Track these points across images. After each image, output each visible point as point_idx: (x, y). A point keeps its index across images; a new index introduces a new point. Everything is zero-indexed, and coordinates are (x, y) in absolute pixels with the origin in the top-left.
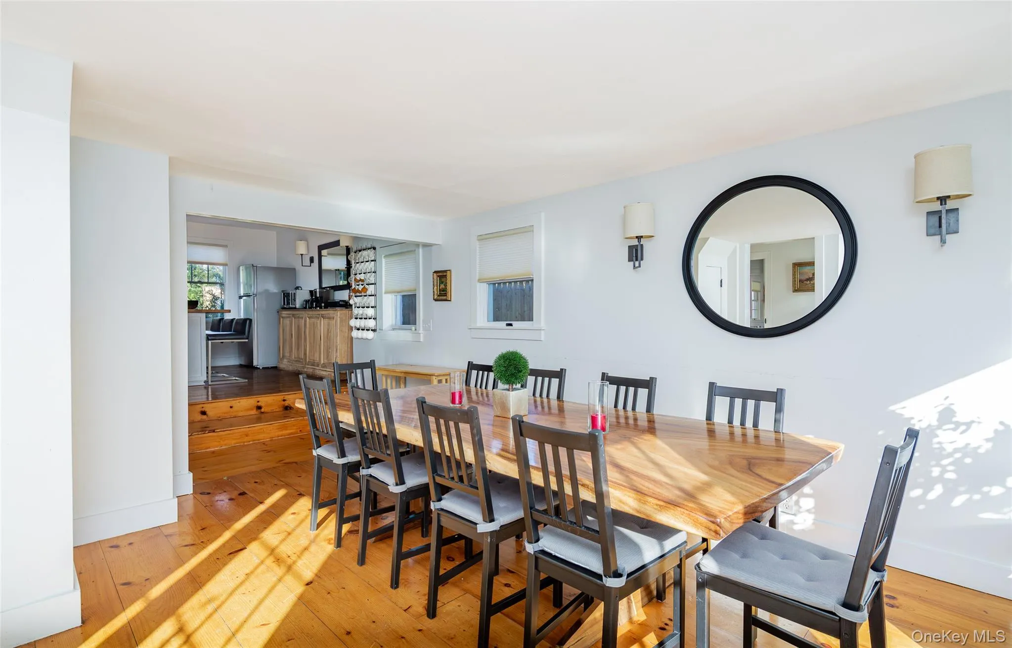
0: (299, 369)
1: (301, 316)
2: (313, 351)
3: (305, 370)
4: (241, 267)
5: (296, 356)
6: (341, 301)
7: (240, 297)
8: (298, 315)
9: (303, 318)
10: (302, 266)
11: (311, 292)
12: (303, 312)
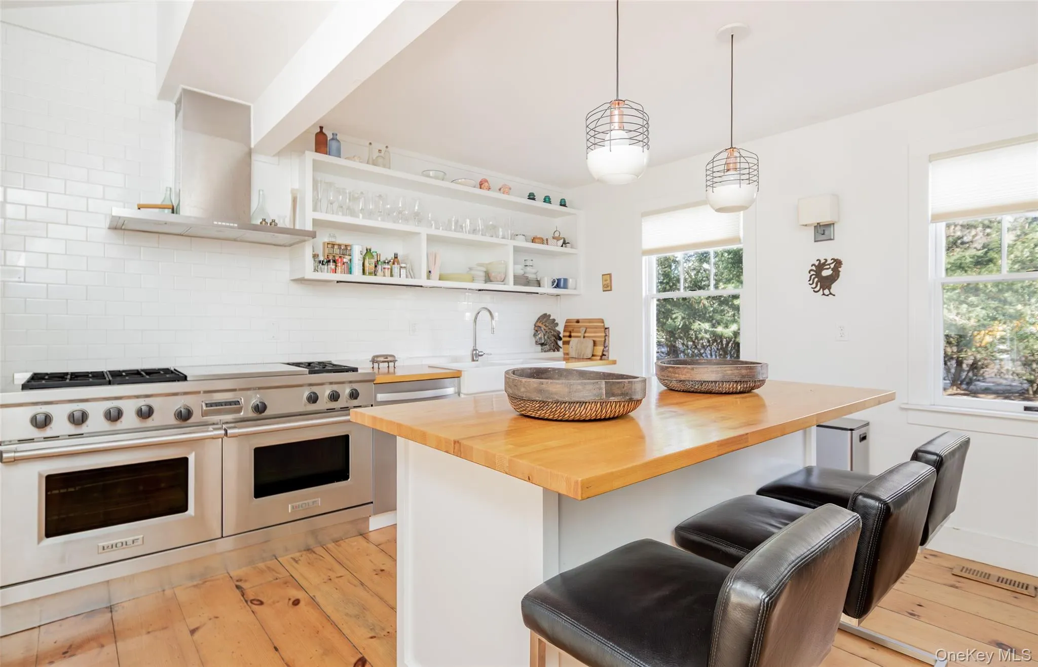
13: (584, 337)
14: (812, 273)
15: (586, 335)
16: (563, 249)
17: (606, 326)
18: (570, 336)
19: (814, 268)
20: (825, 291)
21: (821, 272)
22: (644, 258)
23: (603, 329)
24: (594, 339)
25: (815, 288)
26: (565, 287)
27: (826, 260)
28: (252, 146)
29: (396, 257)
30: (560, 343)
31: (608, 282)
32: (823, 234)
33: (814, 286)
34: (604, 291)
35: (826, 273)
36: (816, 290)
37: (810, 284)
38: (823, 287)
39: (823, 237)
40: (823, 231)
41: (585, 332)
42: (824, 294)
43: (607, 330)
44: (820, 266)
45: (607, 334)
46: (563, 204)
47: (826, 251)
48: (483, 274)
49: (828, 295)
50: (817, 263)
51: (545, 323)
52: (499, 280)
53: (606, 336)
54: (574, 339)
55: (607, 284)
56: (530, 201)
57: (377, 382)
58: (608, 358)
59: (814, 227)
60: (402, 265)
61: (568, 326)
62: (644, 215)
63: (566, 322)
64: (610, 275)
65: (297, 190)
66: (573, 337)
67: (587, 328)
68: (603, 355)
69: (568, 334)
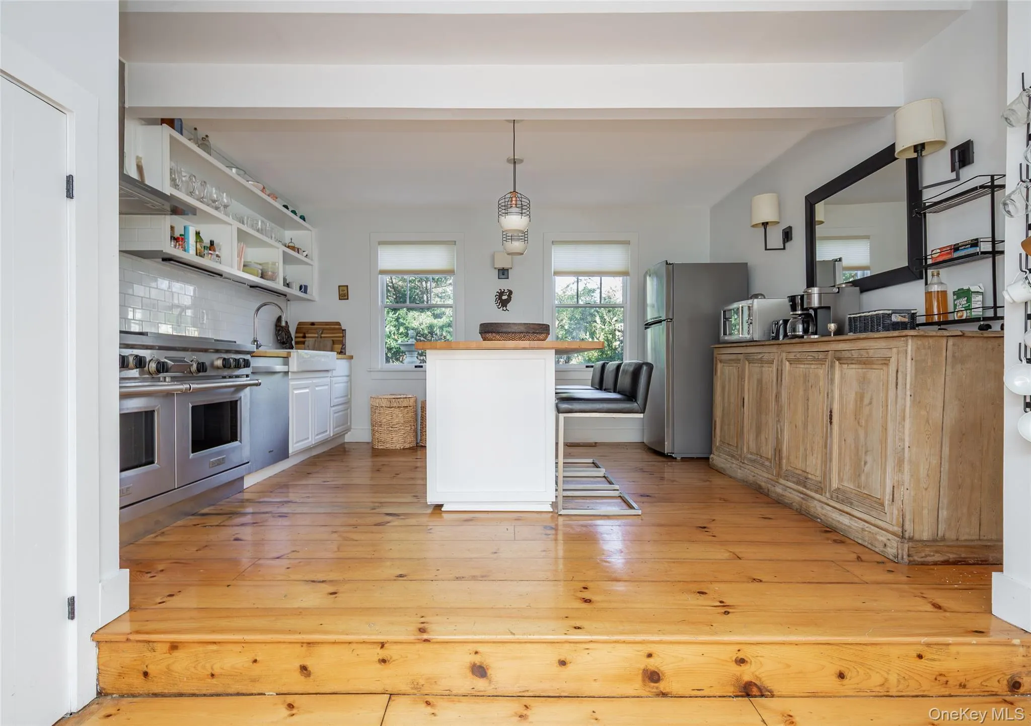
0: (763, 484)
1: (766, 357)
2: (802, 449)
3: (779, 490)
4: (648, 278)
5: (754, 450)
6: (895, 312)
7: (648, 325)
8: (760, 356)
9: (772, 362)
10: (766, 249)
11: (792, 299)
12: (774, 349)
13: (321, 337)
14: (497, 297)
15: (323, 336)
16: (307, 260)
17: (343, 328)
18: (304, 337)
20: (504, 308)
21: (501, 297)
22: (380, 276)
23: (341, 331)
24: (332, 339)
26: (306, 292)
27: (504, 290)
29: (212, 243)
30: (293, 343)
31: (346, 291)
32: (504, 275)
33: (498, 304)
34: (340, 299)
35: (504, 297)
36: (499, 307)
38: (503, 306)
40: (503, 273)
41: (322, 333)
42: (503, 310)
43: (344, 331)
44: (501, 293)
46: (303, 218)
47: (504, 285)
48: (260, 272)
50: (499, 291)
51: (280, 324)
52: (273, 279)
53: (343, 336)
54: (309, 339)
55: (344, 293)
56: (285, 210)
57: (254, 354)
58: (345, 354)
59: (499, 270)
60: (217, 253)
61: (301, 327)
62: (381, 243)
63: (298, 325)
64: (347, 286)
65: (141, 158)
66: (309, 337)
67: (324, 329)
68: (341, 352)
69: (301, 335)
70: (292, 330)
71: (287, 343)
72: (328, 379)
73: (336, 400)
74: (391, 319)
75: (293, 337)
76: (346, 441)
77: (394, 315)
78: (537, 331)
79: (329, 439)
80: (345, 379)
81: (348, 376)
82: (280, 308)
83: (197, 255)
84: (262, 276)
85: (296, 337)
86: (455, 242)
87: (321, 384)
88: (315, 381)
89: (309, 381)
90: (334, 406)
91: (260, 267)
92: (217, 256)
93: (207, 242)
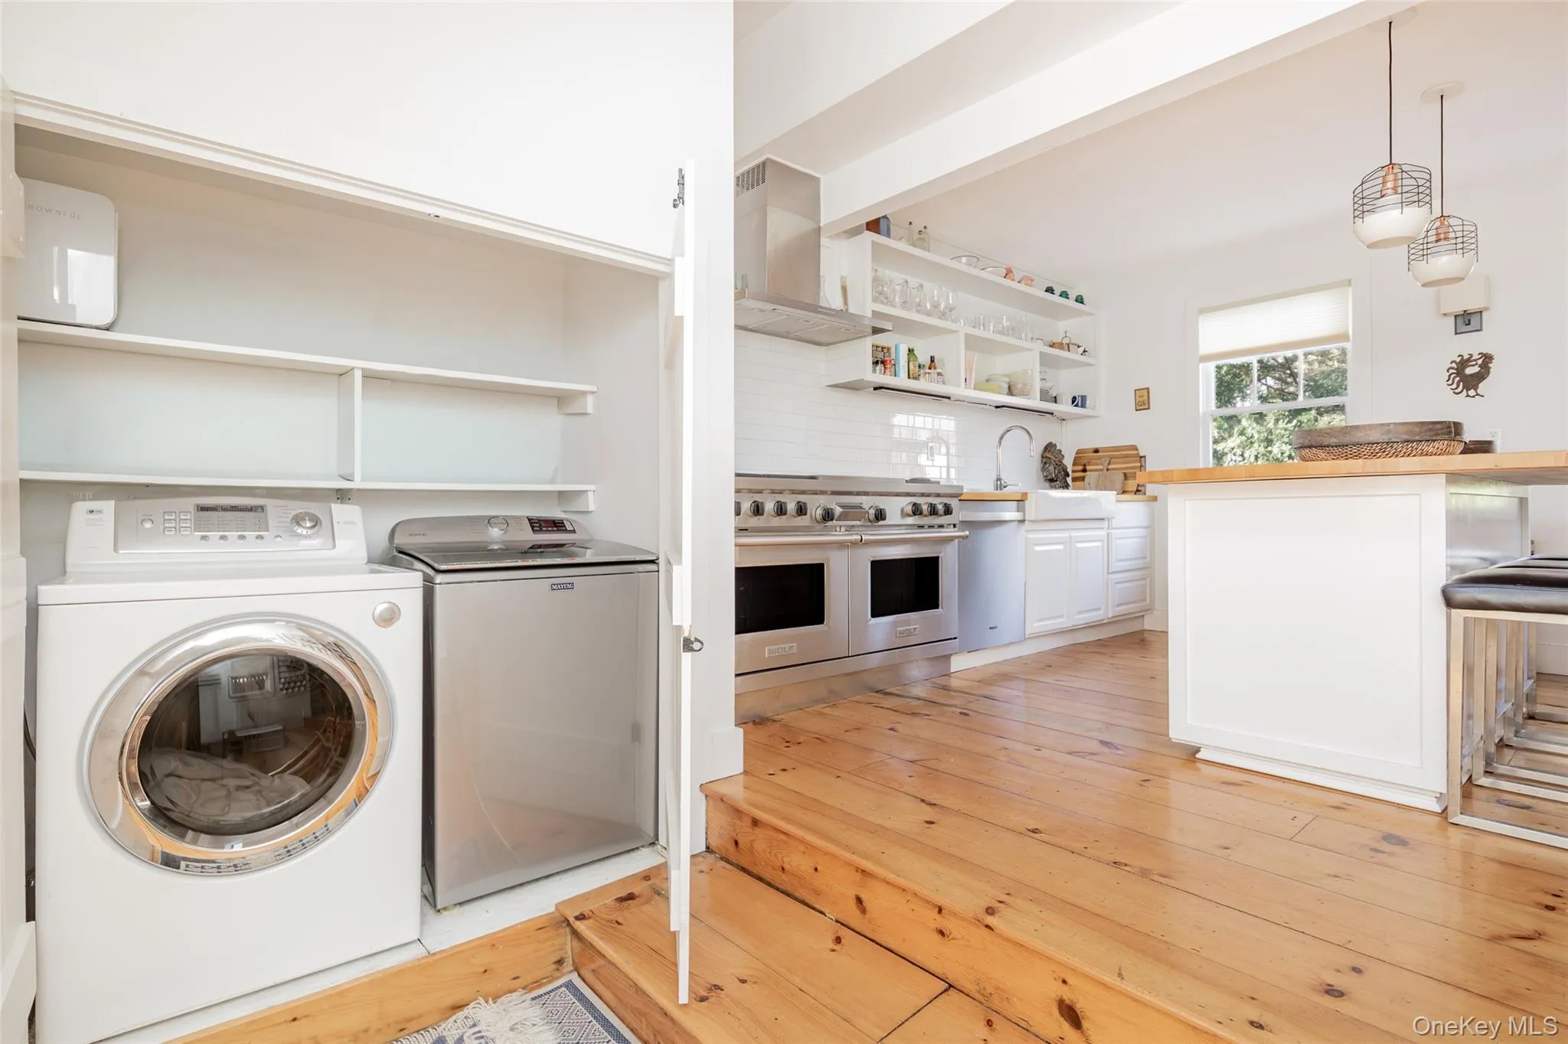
13: (1108, 470)
14: (1451, 371)
15: (1110, 467)
16: (1083, 358)
17: (1141, 455)
18: (1084, 471)
19: (1454, 365)
20: (1469, 392)
21: (1463, 370)
22: (1201, 365)
23: (1139, 458)
24: (1124, 471)
25: (1456, 389)
26: (1083, 406)
27: (1471, 356)
28: (822, 225)
29: (932, 360)
30: (1069, 480)
31: (1146, 398)
32: (1469, 324)
33: (1454, 386)
34: (1136, 410)
35: (1469, 371)
36: (1456, 391)
37: (1448, 385)
38: (1467, 388)
39: (1468, 328)
40: (1467, 320)
41: (1109, 464)
42: (1468, 396)
43: (1143, 459)
44: (1463, 363)
45: (1143, 464)
46: (1080, 300)
47: (1471, 345)
48: (1006, 386)
49: (1474, 397)
50: (1458, 360)
51: (1050, 455)
52: (1024, 394)
53: (1141, 466)
54: (1092, 473)
55: (1143, 401)
56: (1048, 295)
57: (962, 498)
58: (1145, 494)
59: (1456, 316)
60: (939, 370)
61: (1080, 457)
62: (1202, 311)
63: (1077, 453)
64: (1148, 389)
65: (846, 278)
66: (1090, 471)
67: (1111, 458)
68: (1138, 491)
69: (1081, 468)
70: (1068, 462)
71: (1056, 481)
72: (1103, 533)
73: (1118, 564)
74: (1283, 432)
75: (1069, 470)
76: (1146, 627)
77: (1289, 425)
78: (1417, 438)
79: (1105, 621)
80: (1141, 532)
81: (1147, 527)
82: (1028, 433)
83: (909, 378)
84: (1010, 392)
85: (1073, 471)
86: (1350, 281)
87: (1089, 540)
88: (1074, 534)
89: (1066, 535)
90: (1112, 573)
91: (1007, 380)
92: (939, 374)
93: (924, 359)
